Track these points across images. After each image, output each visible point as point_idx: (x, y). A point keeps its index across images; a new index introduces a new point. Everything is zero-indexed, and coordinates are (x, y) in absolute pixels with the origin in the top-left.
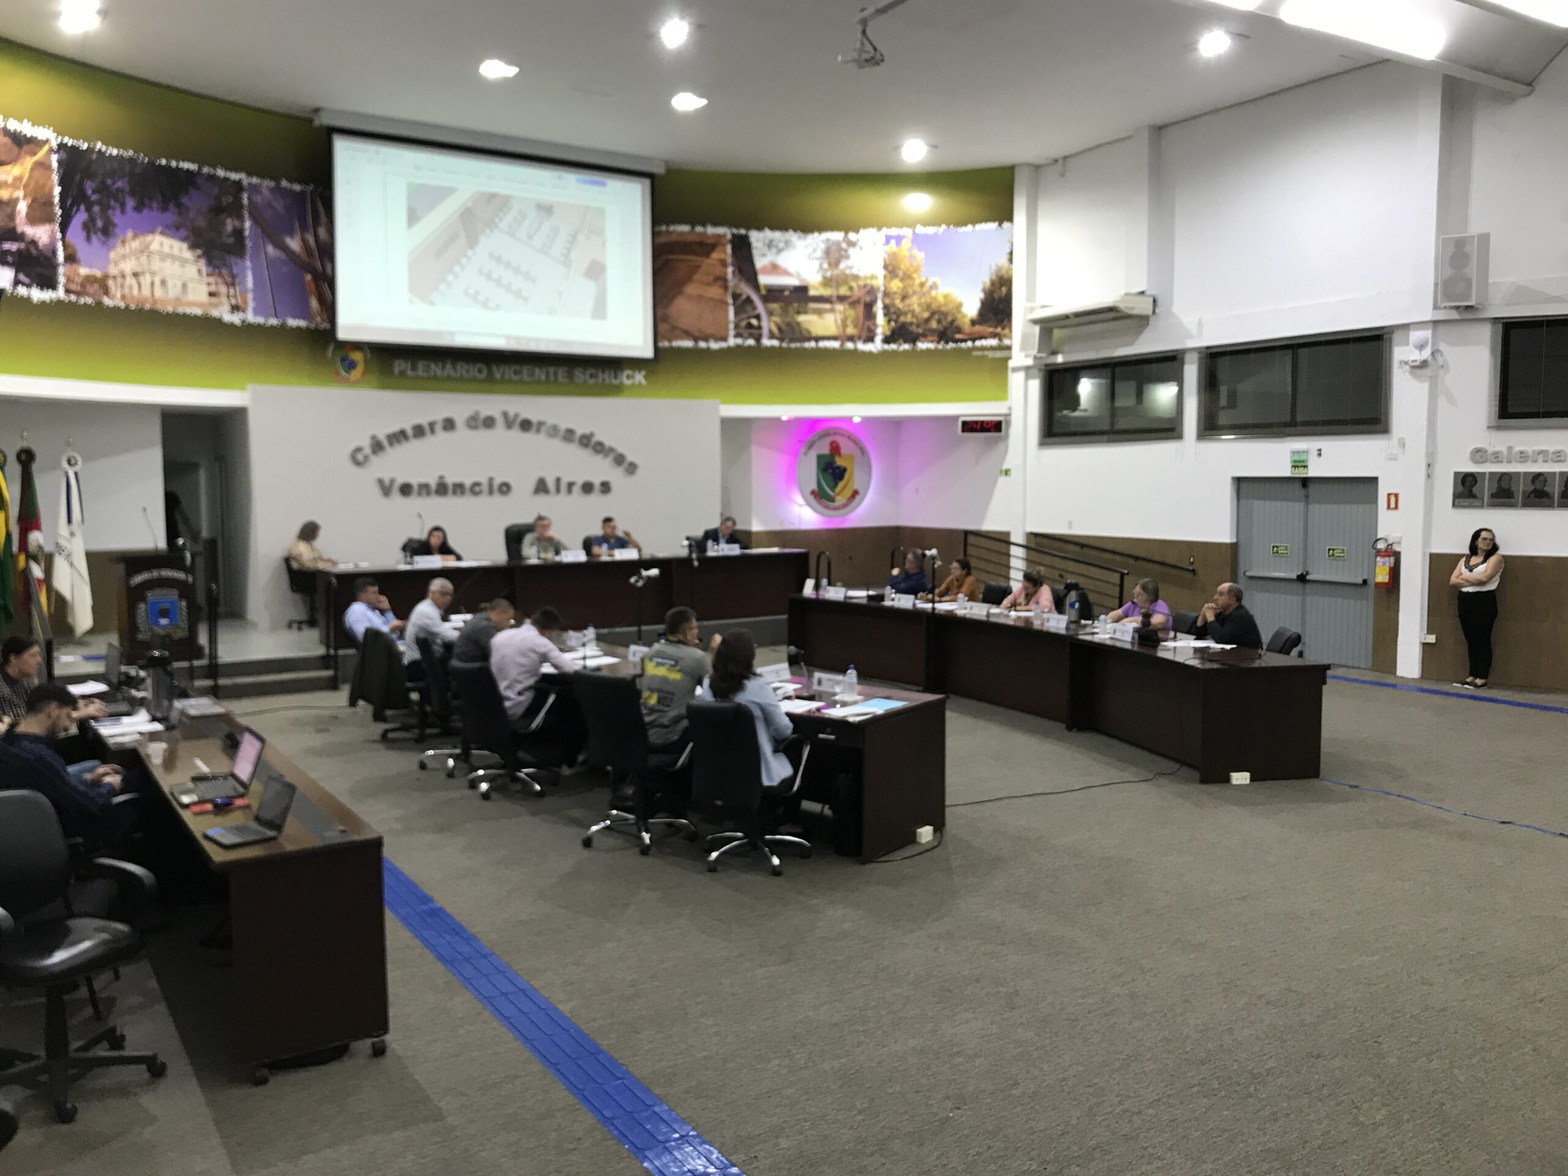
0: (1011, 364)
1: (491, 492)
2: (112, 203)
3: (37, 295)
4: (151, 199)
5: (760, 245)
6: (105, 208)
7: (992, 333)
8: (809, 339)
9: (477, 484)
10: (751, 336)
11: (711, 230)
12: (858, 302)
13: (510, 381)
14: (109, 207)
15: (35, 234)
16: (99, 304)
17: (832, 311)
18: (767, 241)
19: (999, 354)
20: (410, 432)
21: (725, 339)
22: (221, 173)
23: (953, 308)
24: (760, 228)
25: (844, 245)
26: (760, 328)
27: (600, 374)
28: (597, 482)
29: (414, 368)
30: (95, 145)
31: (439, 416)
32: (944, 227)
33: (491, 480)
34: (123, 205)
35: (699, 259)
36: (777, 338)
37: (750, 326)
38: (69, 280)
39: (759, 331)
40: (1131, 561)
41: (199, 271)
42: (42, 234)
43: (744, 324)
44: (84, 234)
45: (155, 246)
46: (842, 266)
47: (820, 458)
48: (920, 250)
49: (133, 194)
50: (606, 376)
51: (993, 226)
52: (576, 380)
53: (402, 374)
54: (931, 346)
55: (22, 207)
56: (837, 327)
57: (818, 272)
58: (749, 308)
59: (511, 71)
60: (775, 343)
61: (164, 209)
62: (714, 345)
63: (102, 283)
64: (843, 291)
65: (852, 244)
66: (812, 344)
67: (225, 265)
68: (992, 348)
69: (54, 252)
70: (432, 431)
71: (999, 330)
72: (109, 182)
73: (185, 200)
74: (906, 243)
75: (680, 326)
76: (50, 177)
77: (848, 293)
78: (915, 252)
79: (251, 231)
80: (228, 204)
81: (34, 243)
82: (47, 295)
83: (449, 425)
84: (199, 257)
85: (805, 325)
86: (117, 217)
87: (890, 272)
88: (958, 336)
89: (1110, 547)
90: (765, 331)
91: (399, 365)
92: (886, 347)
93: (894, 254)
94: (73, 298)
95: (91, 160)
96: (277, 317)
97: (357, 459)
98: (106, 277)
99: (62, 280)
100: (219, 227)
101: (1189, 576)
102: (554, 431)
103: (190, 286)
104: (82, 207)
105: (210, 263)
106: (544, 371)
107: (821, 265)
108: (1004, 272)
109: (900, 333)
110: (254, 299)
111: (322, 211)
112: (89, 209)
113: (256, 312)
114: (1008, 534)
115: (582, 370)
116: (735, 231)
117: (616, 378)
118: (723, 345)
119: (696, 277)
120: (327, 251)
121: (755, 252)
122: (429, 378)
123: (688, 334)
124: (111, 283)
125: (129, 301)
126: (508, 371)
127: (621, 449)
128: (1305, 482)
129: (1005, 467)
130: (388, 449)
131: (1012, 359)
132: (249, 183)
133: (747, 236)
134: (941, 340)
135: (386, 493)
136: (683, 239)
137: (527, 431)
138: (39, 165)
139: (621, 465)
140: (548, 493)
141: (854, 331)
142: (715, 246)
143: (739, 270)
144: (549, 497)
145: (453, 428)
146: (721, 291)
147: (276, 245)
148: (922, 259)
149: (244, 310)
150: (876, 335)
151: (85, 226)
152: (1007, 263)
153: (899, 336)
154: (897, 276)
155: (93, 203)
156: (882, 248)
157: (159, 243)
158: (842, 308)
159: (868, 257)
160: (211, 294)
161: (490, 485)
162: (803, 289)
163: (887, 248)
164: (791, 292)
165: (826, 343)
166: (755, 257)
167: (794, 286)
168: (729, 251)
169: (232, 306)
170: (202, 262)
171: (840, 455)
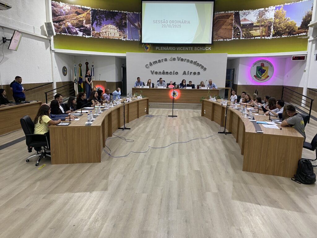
0: (309, 40)
1: (174, 74)
3: (87, 37)
4: (109, 18)
5: (242, 14)
6: (100, 20)
8: (253, 37)
9: (171, 72)
10: (238, 37)
11: (229, 12)
12: (266, 26)
13: (180, 50)
16: (99, 38)
17: (259, 29)
18: (244, 13)
19: (306, 37)
20: (158, 62)
21: (231, 38)
22: (122, 12)
23: (293, 25)
24: (242, 10)
25: (264, 12)
26: (240, 35)
27: (200, 48)
28: (197, 73)
29: (160, 48)
30: (99, 9)
31: (164, 58)
33: (174, 71)
34: (103, 20)
35: (227, 19)
37: (238, 35)
41: (118, 31)
42: (88, 26)
43: (236, 34)
44: (96, 26)
45: (109, 27)
46: (263, 17)
47: (257, 67)
48: (285, 10)
49: (105, 17)
50: (202, 48)
52: (195, 49)
53: (158, 49)
54: (286, 36)
55: (84, 21)
56: (260, 34)
57: (256, 20)
58: (238, 30)
60: (244, 38)
61: (111, 20)
62: (228, 40)
64: (262, 24)
65: (267, 11)
67: (122, 30)
68: (304, 36)
69: (90, 29)
70: (162, 61)
71: (307, 30)
72: (101, 16)
73: (115, 18)
74: (281, 9)
75: (220, 36)
76: (90, 16)
77: (264, 24)
79: (128, 23)
80: (124, 18)
81: (87, 27)
82: (89, 37)
83: (166, 60)
85: (252, 33)
86: (102, 22)
87: (276, 17)
88: (294, 33)
90: (241, 36)
91: (157, 48)
92: (273, 37)
93: (278, 12)
94: (94, 37)
95: (98, 12)
96: (132, 39)
97: (147, 67)
98: (100, 33)
99: (92, 34)
100: (121, 22)
102: (188, 61)
103: (116, 34)
105: (120, 29)
106: (188, 48)
107: (257, 17)
108: (309, 13)
109: (277, 33)
110: (128, 36)
112: (97, 21)
113: (128, 39)
114: (303, 88)
115: (196, 47)
116: (236, 11)
117: (204, 49)
118: (231, 40)
119: (225, 24)
121: (240, 16)
122: (163, 50)
123: (222, 38)
124: (101, 34)
125: (104, 37)
126: (180, 48)
127: (202, 65)
129: (305, 69)
130: (153, 65)
131: (309, 38)
132: (128, 13)
133: (239, 12)
134: (289, 34)
135: (152, 73)
136: (222, 15)
137: (182, 61)
138: (88, 13)
139: (203, 68)
140: (186, 74)
141: (265, 34)
142: (230, 16)
143: (236, 21)
144: (186, 75)
145: (167, 61)
146: (231, 27)
147: (133, 25)
148: (285, 12)
149: (126, 38)
150: (271, 34)
151: (96, 24)
152: (311, 11)
153: (277, 34)
154: (278, 18)
155: (98, 20)
156: (274, 11)
157: (110, 26)
158: (262, 28)
159: (270, 14)
160: (120, 35)
161: (174, 72)
162: (253, 24)
163: (276, 11)
164: (249, 25)
165: (257, 38)
166: (240, 17)
167: (250, 24)
168: (234, 17)
169: (123, 37)
170: (118, 29)
171: (264, 67)
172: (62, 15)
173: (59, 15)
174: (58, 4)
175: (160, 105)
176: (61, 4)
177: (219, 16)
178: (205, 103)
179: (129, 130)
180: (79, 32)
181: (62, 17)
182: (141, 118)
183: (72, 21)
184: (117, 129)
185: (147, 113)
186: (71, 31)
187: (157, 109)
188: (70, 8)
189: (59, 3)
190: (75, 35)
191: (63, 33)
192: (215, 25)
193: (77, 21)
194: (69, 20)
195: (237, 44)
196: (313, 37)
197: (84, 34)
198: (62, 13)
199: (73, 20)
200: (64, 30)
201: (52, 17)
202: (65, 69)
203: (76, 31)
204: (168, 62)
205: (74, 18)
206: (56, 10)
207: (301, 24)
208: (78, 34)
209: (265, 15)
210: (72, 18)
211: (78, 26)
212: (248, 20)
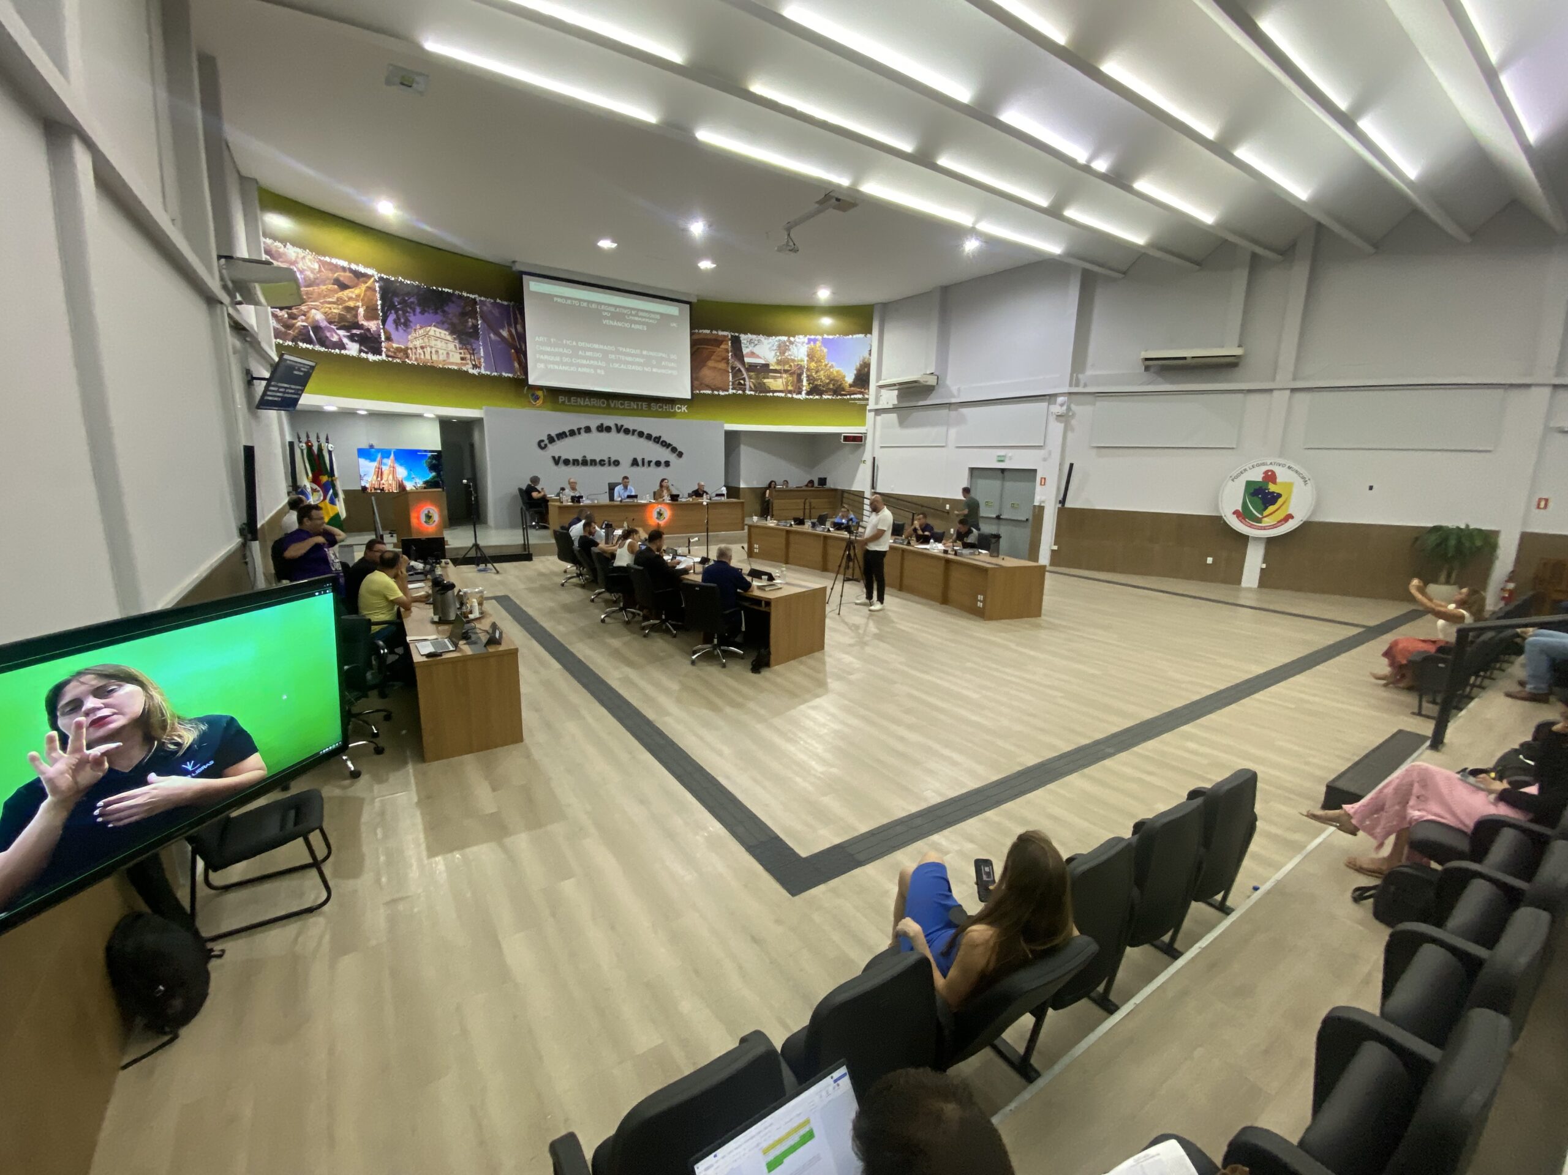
0: (868, 408)
1: (610, 465)
2: (409, 310)
3: (371, 357)
4: (429, 307)
5: (745, 342)
6: (405, 312)
7: (859, 391)
8: (770, 391)
9: (604, 461)
10: (740, 389)
11: (721, 333)
12: (794, 373)
13: (618, 409)
14: (408, 312)
15: (369, 326)
16: (404, 362)
17: (781, 377)
18: (749, 340)
19: (863, 402)
20: (568, 434)
21: (727, 391)
22: (465, 294)
23: (841, 377)
24: (745, 333)
25: (787, 344)
26: (745, 385)
27: (664, 407)
28: (663, 462)
29: (569, 401)
30: (399, 279)
31: (583, 426)
32: (838, 335)
33: (608, 458)
34: (414, 311)
35: (714, 348)
36: (753, 390)
37: (740, 384)
38: (388, 350)
40: (920, 507)
41: (455, 346)
42: (373, 325)
43: (737, 383)
44: (394, 326)
45: (432, 333)
46: (786, 354)
48: (825, 348)
49: (419, 305)
50: (667, 407)
51: (861, 336)
52: (651, 408)
53: (563, 403)
54: (830, 397)
55: (361, 311)
56: (783, 386)
57: (774, 357)
58: (739, 374)
59: (614, 245)
60: (753, 393)
61: (436, 313)
62: (721, 393)
63: (405, 352)
64: (787, 367)
65: (792, 343)
66: (771, 394)
67: (469, 344)
68: (859, 399)
69: (380, 335)
70: (579, 433)
71: (863, 390)
72: (407, 298)
73: (446, 309)
74: (818, 344)
75: (705, 382)
76: (375, 295)
77: (789, 368)
78: (823, 348)
79: (482, 326)
80: (469, 311)
81: (368, 330)
82: (377, 358)
83: (588, 430)
84: (455, 339)
85: (767, 384)
86: (412, 318)
87: (810, 358)
88: (843, 393)
89: (910, 500)
90: (748, 387)
91: (561, 399)
92: (807, 397)
93: (813, 348)
94: (390, 359)
95: (397, 287)
96: (497, 371)
97: (541, 445)
98: (407, 348)
99: (384, 350)
100: (465, 323)
101: (946, 514)
102: (641, 434)
103: (451, 354)
104: (393, 312)
105: (460, 342)
107: (776, 353)
108: (866, 360)
109: (814, 390)
110: (484, 362)
111: (519, 316)
112: (396, 313)
113: (485, 370)
114: (863, 492)
115: (654, 404)
116: (733, 334)
118: (727, 393)
119: (713, 357)
120: (522, 338)
121: (743, 345)
122: (577, 406)
123: (708, 387)
124: (409, 351)
125: (419, 361)
126: (618, 403)
127: (675, 445)
128: (1003, 470)
129: (863, 459)
130: (557, 441)
131: (869, 404)
132: (480, 300)
133: (739, 337)
134: (834, 394)
135: (557, 463)
136: (706, 337)
137: (627, 434)
138: (369, 288)
139: (675, 453)
140: (638, 465)
141: (792, 388)
142: (722, 341)
143: (735, 354)
144: (639, 468)
145: (590, 431)
146: (725, 365)
147: (496, 334)
148: (826, 352)
149: (480, 368)
150: (802, 390)
151: (395, 321)
152: (868, 356)
155: (399, 310)
156: (806, 346)
157: (433, 330)
158: (786, 376)
159: (800, 350)
160: (462, 359)
161: (609, 461)
162: (767, 365)
163: (809, 346)
164: (761, 367)
165: (778, 394)
166: (743, 348)
167: (763, 365)
168: (730, 344)
169: (473, 365)
170: (457, 341)
177: (702, 339)
180: (349, 343)
183: (326, 308)
186: (324, 339)
188: (316, 266)
189: (285, 246)
190: (337, 351)
191: (304, 341)
192: (696, 357)
193: (340, 307)
194: (318, 303)
195: (740, 403)
197: (363, 348)
198: (295, 279)
199: (330, 303)
200: (305, 335)
203: (340, 340)
204: (594, 434)
205: (330, 300)
207: (854, 378)
208: (345, 349)
209: (789, 350)
210: (325, 297)
211: (343, 324)
212: (758, 357)
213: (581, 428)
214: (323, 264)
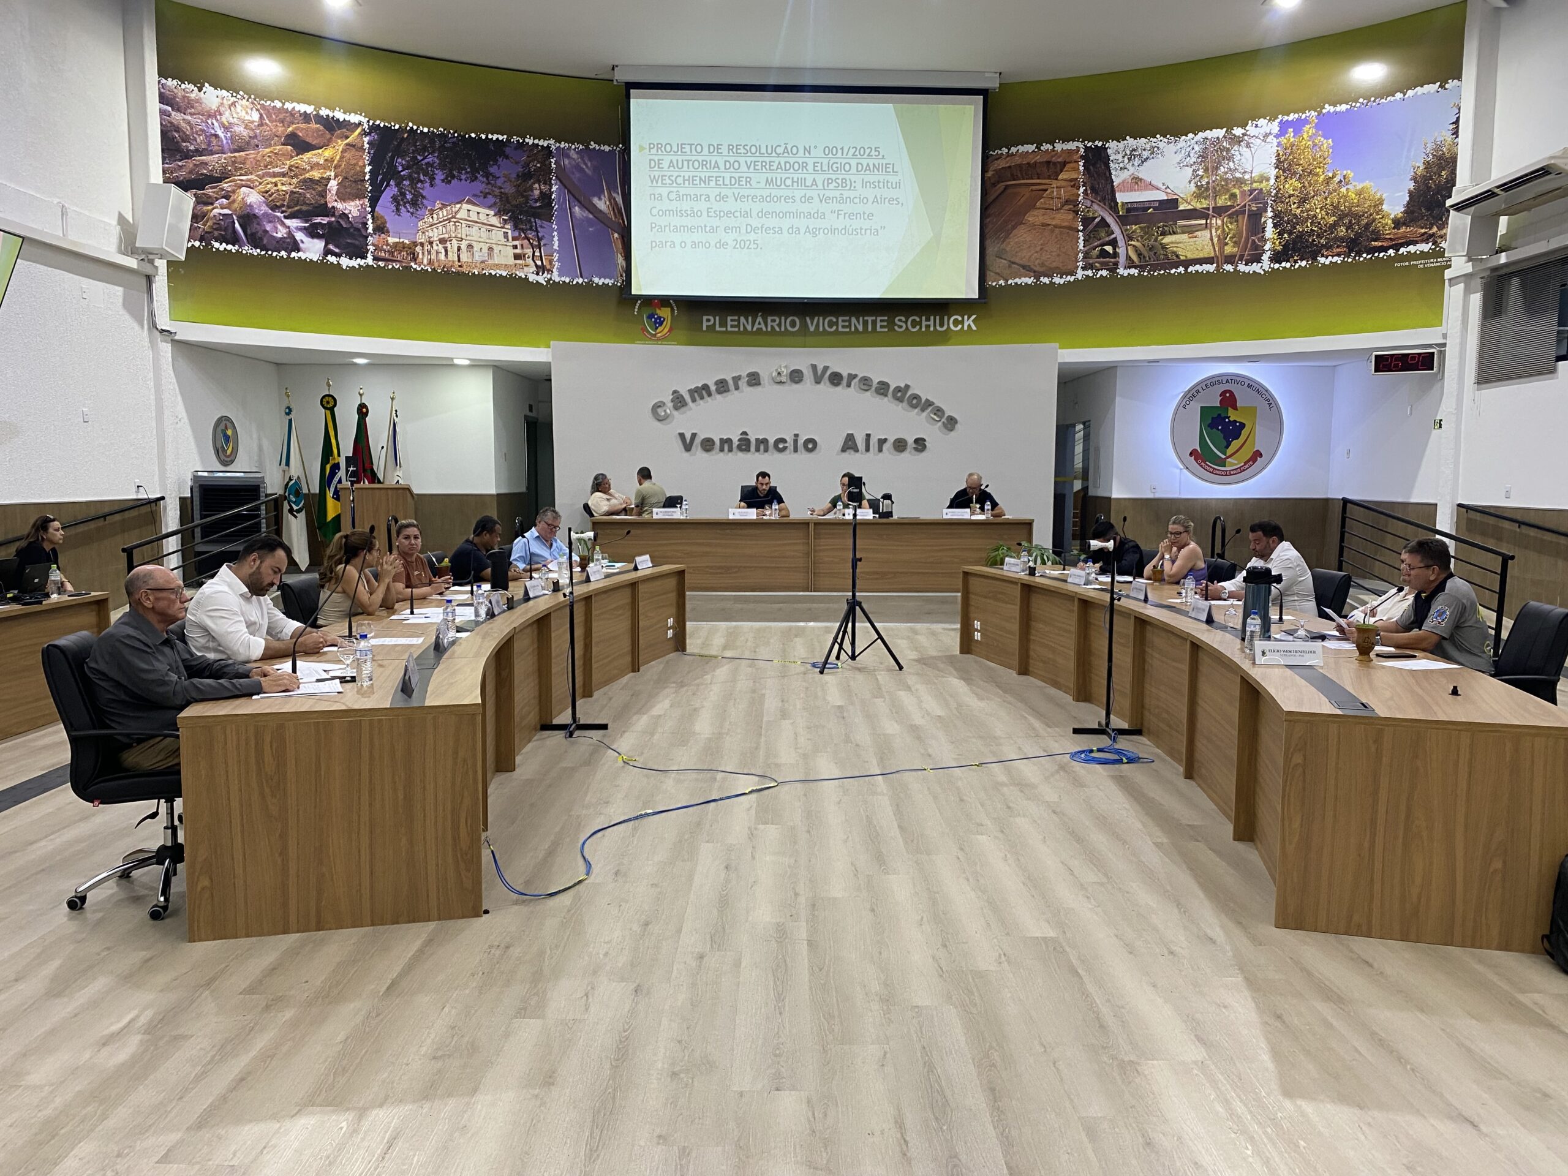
0: (1448, 274)
1: (796, 450)
2: (422, 177)
3: (345, 262)
4: (460, 170)
5: (1119, 157)
6: (414, 181)
7: (1426, 233)
8: (1178, 264)
9: (783, 441)
10: (1104, 266)
11: (1059, 146)
12: (1240, 213)
13: (825, 334)
14: (420, 181)
15: (346, 209)
16: (408, 268)
17: (1207, 227)
18: (1128, 153)
19: (1432, 263)
20: (713, 388)
21: (1072, 273)
22: (530, 141)
23: (1370, 206)
24: (1119, 138)
25: (1226, 145)
26: (1115, 255)
27: (924, 323)
28: (910, 441)
29: (723, 324)
30: (408, 125)
31: (744, 371)
32: (1361, 100)
33: (797, 436)
34: (432, 179)
35: (1047, 181)
36: (1136, 267)
37: (1104, 254)
38: (377, 248)
39: (1112, 260)
41: (506, 235)
42: (352, 208)
43: (1097, 251)
44: (394, 206)
45: (462, 214)
46: (1222, 170)
47: (1203, 409)
48: (1327, 138)
49: (442, 167)
50: (931, 323)
51: (1433, 88)
52: (896, 328)
53: (711, 328)
54: (1338, 260)
55: (333, 185)
56: (1214, 248)
57: (1190, 182)
58: (1102, 233)
60: (1134, 272)
61: (474, 179)
62: (1057, 280)
63: (411, 250)
64: (1221, 202)
65: (1238, 141)
67: (531, 229)
68: (1423, 255)
69: (365, 224)
70: (737, 388)
71: (1435, 229)
72: (420, 158)
73: (493, 169)
74: (1308, 130)
75: (1017, 261)
76: (361, 157)
77: (1229, 204)
78: (1320, 140)
79: (559, 196)
80: (537, 170)
81: (344, 216)
82: (356, 263)
83: (754, 379)
84: (505, 222)
85: (1172, 248)
86: (426, 190)
87: (1284, 172)
88: (1375, 244)
90: (1122, 259)
91: (707, 321)
92: (1277, 266)
93: (1292, 145)
94: (382, 264)
95: (403, 140)
96: (582, 277)
97: (658, 414)
98: (415, 244)
99: (371, 248)
100: (523, 192)
102: (866, 384)
103: (496, 251)
104: (392, 183)
105: (516, 227)
106: (861, 319)
107: (1194, 171)
109: (1296, 247)
110: (558, 261)
112: (397, 185)
113: (561, 275)
114: (1433, 506)
115: (904, 319)
116: (1090, 144)
117: (942, 325)
118: (1072, 279)
119: (1039, 205)
121: (1112, 165)
122: (739, 332)
123: (1028, 270)
124: (418, 249)
125: (436, 265)
126: (822, 323)
127: (938, 403)
129: (1438, 418)
130: (691, 404)
131: (1449, 266)
132: (558, 149)
133: (1104, 149)
134: (1351, 251)
135: (688, 447)
137: (837, 385)
138: (350, 146)
139: (938, 420)
140: (857, 451)
141: (1235, 250)
142: (1065, 164)
143: (1093, 189)
144: (857, 454)
145: (758, 384)
146: (1071, 216)
147: (583, 206)
148: (1329, 147)
149: (550, 271)
150: (1263, 252)
151: (395, 199)
152: (1449, 137)
153: (1294, 250)
154: (1295, 173)
155: (403, 178)
156: (1275, 141)
157: (466, 210)
158: (1219, 222)
159: (1257, 154)
160: (517, 257)
161: (796, 442)
162: (1174, 203)
163: (1283, 140)
164: (1155, 208)
165: (1198, 268)
166: (1113, 172)
167: (1160, 201)
168: (1082, 168)
169: (536, 265)
170: (506, 226)
171: (1235, 408)
172: (212, 153)
173: (199, 152)
174: (193, 96)
175: (739, 606)
176: (211, 97)
177: (1010, 167)
178: (975, 584)
179: (601, 732)
180: (306, 239)
181: (214, 162)
182: (652, 669)
183: (268, 183)
184: (535, 729)
185: (679, 643)
186: (260, 233)
187: (723, 625)
188: (255, 116)
189: (200, 90)
190: (283, 253)
191: (220, 240)
192: (991, 211)
193: (295, 181)
194: (253, 177)
195: (1102, 301)
196: (1470, 260)
197: (331, 247)
198: (214, 142)
199: (275, 175)
200: (226, 229)
201: (164, 159)
202: (229, 432)
203: (290, 235)
204: (767, 388)
205: (277, 170)
206: (183, 125)
207: (1408, 203)
208: (298, 250)
209: (1230, 158)
210: (266, 167)
211: (296, 208)
212: (1152, 187)
213: (739, 378)
214: (267, 113)
